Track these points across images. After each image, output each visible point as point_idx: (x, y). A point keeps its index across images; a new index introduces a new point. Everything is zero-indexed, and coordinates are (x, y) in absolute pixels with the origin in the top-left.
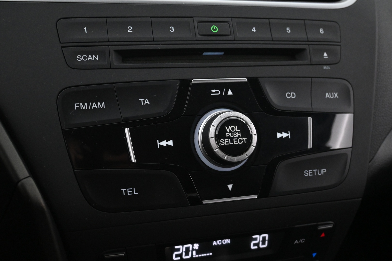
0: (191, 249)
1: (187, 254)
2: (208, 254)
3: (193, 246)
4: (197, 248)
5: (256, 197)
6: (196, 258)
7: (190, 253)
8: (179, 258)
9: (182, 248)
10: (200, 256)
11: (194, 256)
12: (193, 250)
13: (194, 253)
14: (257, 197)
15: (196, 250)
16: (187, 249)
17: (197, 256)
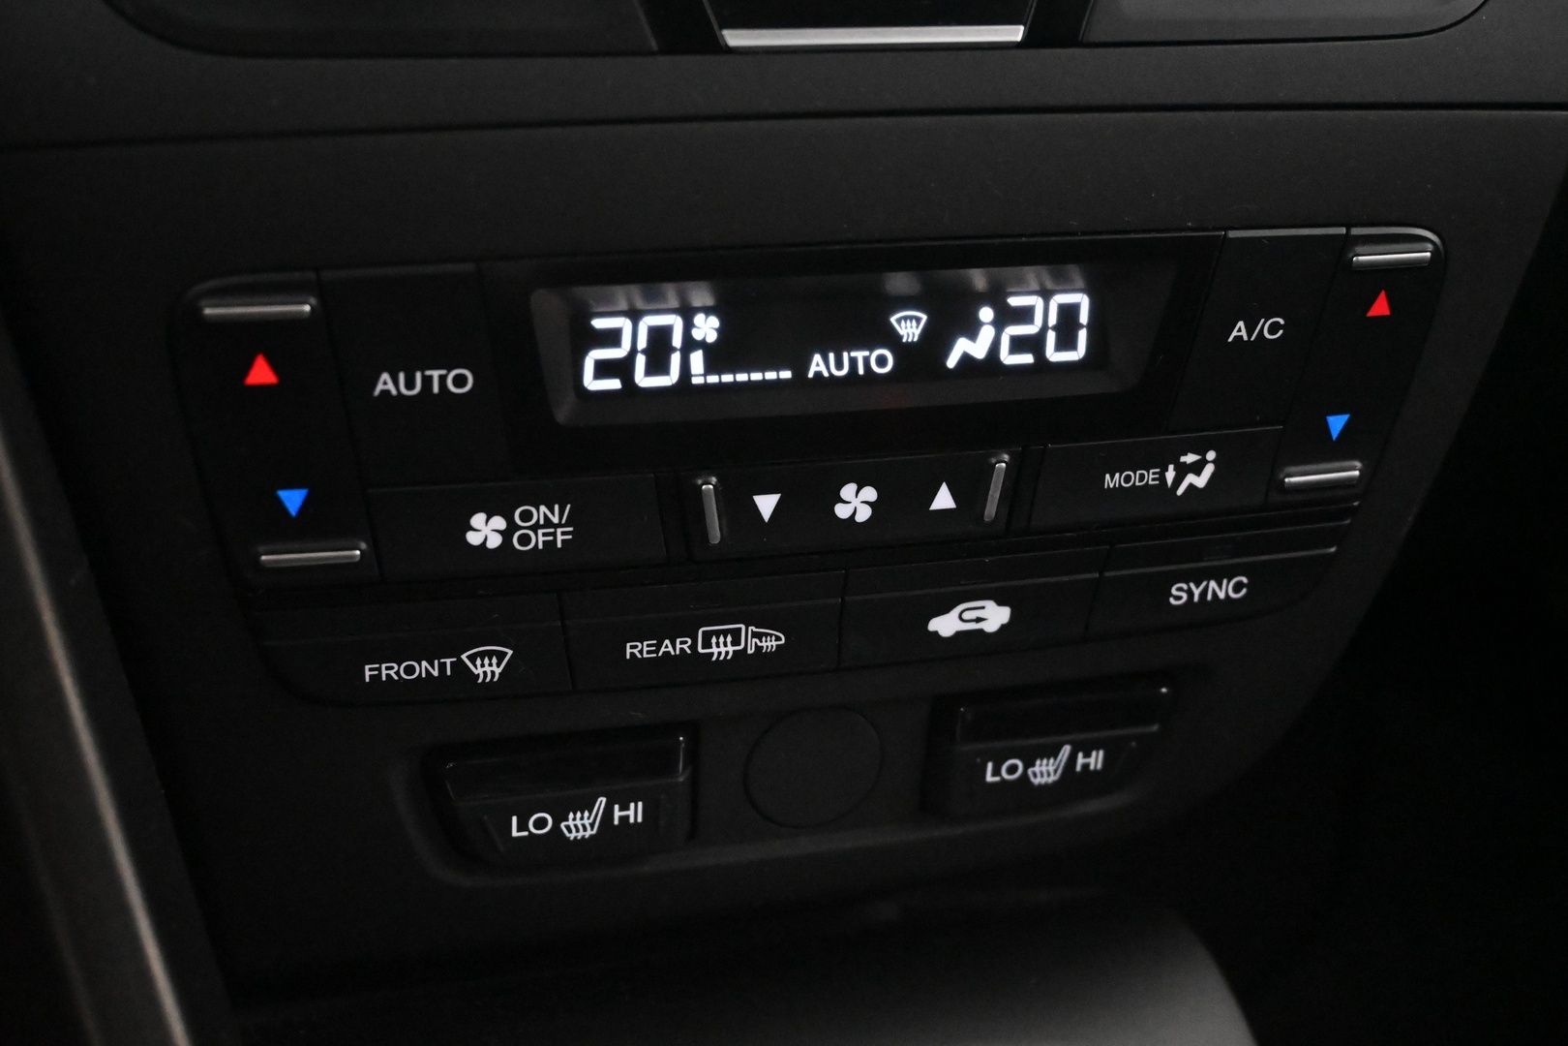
0: (677, 341)
1: (658, 366)
2: (771, 375)
3: (688, 326)
4: (712, 337)
5: (1015, 33)
6: (706, 386)
7: (676, 359)
8: (614, 384)
9: (631, 334)
10: (727, 378)
11: (696, 381)
12: (690, 344)
13: (697, 360)
14: (1019, 38)
15: (702, 344)
16: (660, 339)
17: (713, 379)
